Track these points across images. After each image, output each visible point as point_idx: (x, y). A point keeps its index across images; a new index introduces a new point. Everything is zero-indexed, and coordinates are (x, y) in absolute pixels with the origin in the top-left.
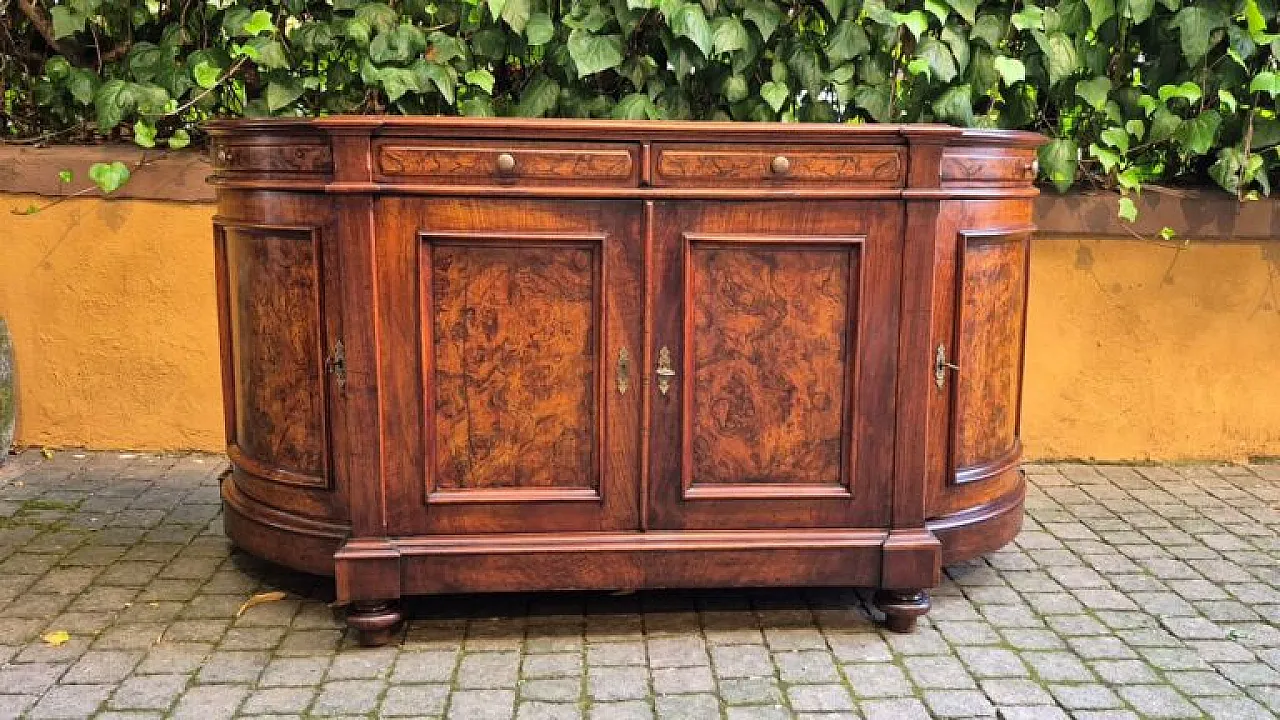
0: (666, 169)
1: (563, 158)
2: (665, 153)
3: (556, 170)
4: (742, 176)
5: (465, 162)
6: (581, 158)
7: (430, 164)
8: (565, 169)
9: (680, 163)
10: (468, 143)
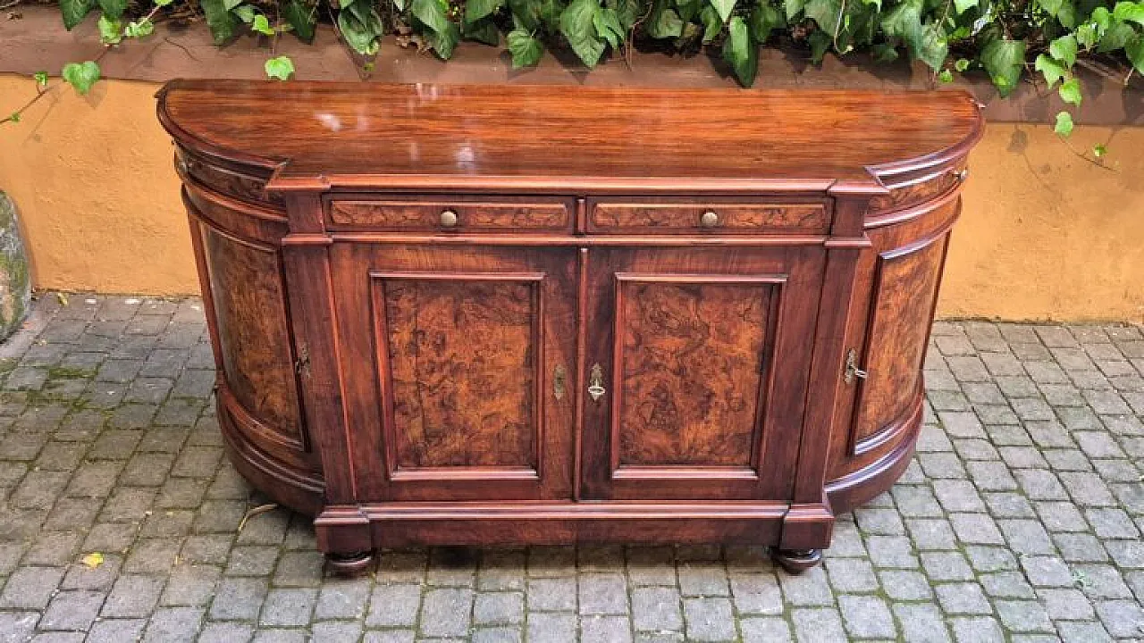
0: (600, 219)
1: (502, 211)
2: (599, 205)
3: (497, 222)
4: (672, 225)
5: (410, 215)
6: (520, 211)
7: (378, 217)
8: (503, 221)
9: (615, 214)
10: (412, 198)
